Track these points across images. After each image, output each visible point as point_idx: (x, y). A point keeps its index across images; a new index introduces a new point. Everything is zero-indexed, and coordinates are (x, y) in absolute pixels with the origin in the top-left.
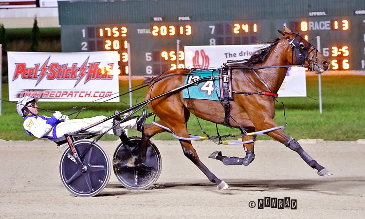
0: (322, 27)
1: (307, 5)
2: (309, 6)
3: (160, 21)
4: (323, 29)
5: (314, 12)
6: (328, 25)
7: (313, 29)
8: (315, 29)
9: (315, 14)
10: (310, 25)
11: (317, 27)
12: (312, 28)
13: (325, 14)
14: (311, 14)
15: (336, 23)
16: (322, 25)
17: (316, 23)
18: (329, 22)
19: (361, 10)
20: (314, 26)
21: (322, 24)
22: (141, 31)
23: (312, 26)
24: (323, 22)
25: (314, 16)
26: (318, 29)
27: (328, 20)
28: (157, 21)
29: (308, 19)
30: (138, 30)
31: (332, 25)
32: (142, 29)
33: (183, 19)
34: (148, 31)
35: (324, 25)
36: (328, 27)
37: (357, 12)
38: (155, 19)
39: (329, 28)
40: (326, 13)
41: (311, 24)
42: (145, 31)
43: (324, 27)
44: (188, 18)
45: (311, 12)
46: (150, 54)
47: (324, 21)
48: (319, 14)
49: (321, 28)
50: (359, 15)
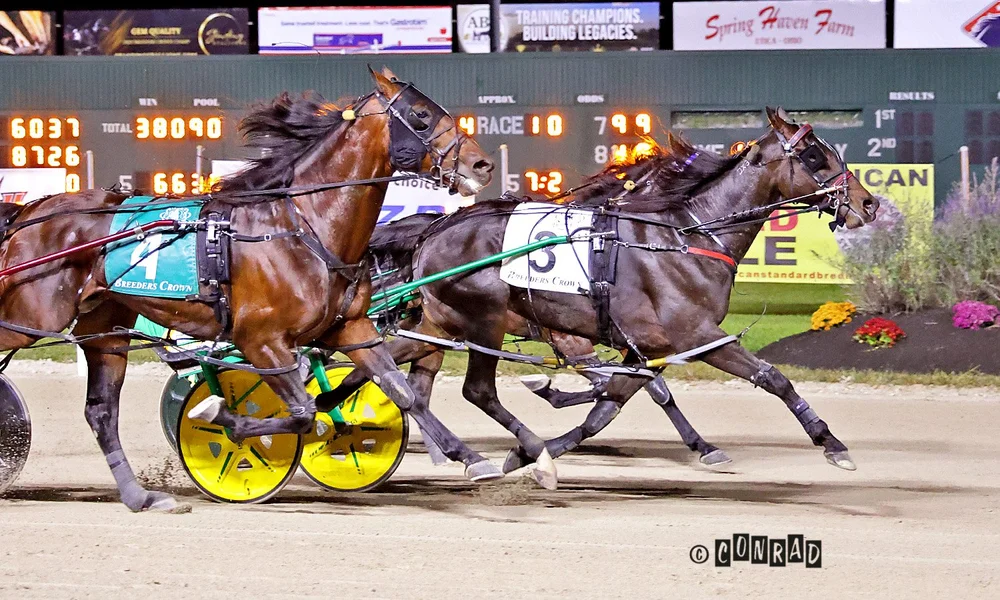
0: (506, 129)
1: (474, 82)
2: (478, 81)
3: (152, 107)
4: (508, 132)
5: (489, 95)
6: (519, 125)
7: (486, 133)
8: (491, 133)
9: (491, 99)
10: (479, 123)
11: (494, 128)
12: (483, 129)
13: (512, 101)
14: (483, 100)
15: (536, 121)
16: (507, 125)
17: (493, 118)
18: (521, 118)
19: (591, 94)
20: (489, 125)
21: (506, 121)
22: (110, 128)
23: (485, 125)
24: (508, 118)
25: (488, 105)
26: (498, 132)
27: (519, 114)
28: (146, 108)
29: (475, 110)
30: (105, 125)
31: (527, 125)
32: (113, 123)
33: (204, 102)
34: (125, 129)
35: (510, 125)
36: (517, 128)
37: (581, 99)
38: (142, 102)
39: (521, 132)
40: (514, 99)
41: (483, 122)
42: (120, 127)
43: (509, 128)
44: (214, 102)
45: (483, 96)
46: (130, 177)
47: (510, 116)
48: (498, 99)
49: (504, 132)
50: (585, 104)
